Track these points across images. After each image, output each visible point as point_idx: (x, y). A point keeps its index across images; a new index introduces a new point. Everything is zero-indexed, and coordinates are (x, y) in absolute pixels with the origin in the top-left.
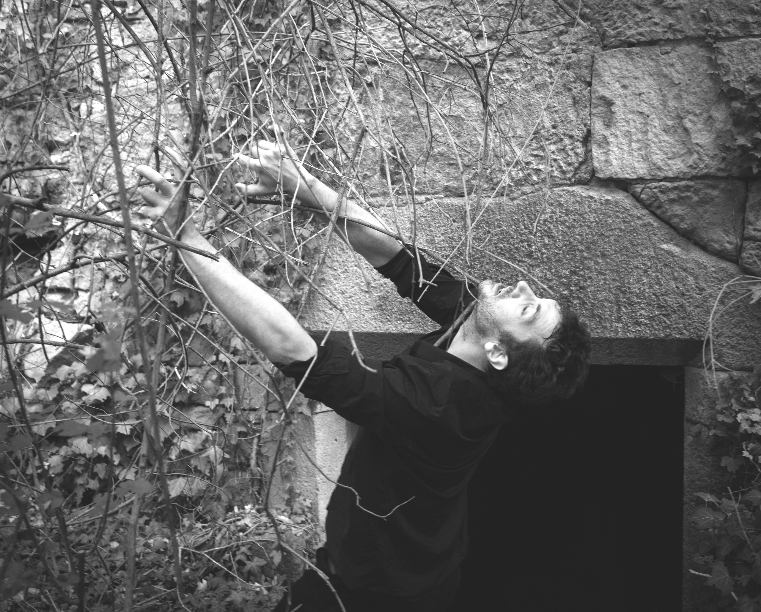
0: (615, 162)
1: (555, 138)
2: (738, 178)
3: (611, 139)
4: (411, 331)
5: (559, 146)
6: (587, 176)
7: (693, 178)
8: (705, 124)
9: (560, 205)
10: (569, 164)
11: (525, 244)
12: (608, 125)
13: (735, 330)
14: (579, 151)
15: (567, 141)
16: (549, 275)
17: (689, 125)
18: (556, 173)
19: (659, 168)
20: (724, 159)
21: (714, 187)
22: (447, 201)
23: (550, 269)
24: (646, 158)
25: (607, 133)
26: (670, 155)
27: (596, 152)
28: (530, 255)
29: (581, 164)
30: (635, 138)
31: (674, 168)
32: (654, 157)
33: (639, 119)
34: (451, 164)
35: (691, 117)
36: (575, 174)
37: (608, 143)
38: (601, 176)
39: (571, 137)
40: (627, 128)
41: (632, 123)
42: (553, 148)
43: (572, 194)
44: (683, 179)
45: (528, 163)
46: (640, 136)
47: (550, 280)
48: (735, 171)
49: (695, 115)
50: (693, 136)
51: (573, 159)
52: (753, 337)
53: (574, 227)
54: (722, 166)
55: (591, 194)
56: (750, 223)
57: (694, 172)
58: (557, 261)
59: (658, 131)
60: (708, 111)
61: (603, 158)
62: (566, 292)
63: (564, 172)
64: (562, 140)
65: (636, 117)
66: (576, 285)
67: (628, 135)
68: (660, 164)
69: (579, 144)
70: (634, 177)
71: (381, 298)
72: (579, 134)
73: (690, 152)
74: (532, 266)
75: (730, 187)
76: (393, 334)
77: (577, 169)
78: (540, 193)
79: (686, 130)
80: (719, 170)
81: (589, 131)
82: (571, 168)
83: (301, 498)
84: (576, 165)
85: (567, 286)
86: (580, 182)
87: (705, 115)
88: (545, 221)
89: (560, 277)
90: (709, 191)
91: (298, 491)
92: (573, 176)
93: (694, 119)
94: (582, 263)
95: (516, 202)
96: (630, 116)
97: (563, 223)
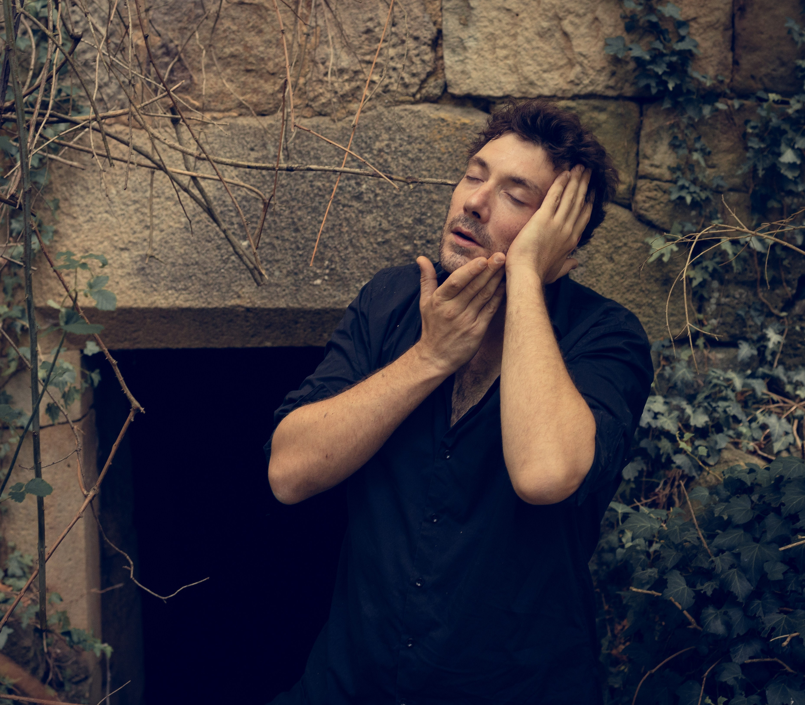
0: (474, 74)
1: (394, 40)
2: (631, 99)
3: (471, 43)
4: (187, 305)
5: (399, 49)
6: (437, 91)
7: (575, 97)
8: (589, 27)
9: (401, 129)
10: (414, 75)
11: (353, 182)
12: (465, 24)
13: (628, 296)
14: (426, 58)
15: (411, 44)
16: (385, 225)
17: (569, 29)
18: (394, 87)
19: (532, 84)
20: (613, 74)
21: (601, 110)
22: (242, 121)
23: (387, 216)
24: (514, 69)
25: (464, 35)
26: (546, 67)
27: (449, 59)
28: (358, 197)
29: (429, 75)
30: (500, 43)
31: (551, 83)
32: (526, 69)
33: (507, 18)
34: (248, 71)
35: (571, 17)
36: (421, 88)
37: (465, 49)
38: (456, 91)
39: (416, 38)
40: (490, 29)
41: (496, 23)
42: (392, 52)
43: (417, 115)
44: (562, 98)
45: (356, 72)
46: (507, 40)
47: (386, 232)
48: (628, 90)
49: (578, 16)
50: (575, 43)
51: (418, 68)
52: (649, 305)
53: (419, 159)
54: (611, 83)
55: (443, 114)
56: (646, 157)
57: (576, 90)
58: (397, 205)
59: (529, 34)
60: (593, 11)
61: (459, 68)
62: (408, 248)
63: (406, 86)
64: (403, 42)
65: (501, 16)
66: (421, 238)
67: (491, 38)
68: (533, 77)
69: (428, 49)
70: (500, 94)
71: (143, 258)
72: (427, 35)
73: (571, 64)
74: (361, 212)
75: (620, 110)
76: (161, 310)
77: (424, 81)
78: (374, 113)
79: (565, 34)
80: (608, 87)
81: (440, 32)
82: (416, 80)
83: (17, 554)
84: (423, 76)
85: (409, 239)
86: (427, 100)
87: (590, 17)
88: (380, 150)
89: (400, 227)
90: (595, 114)
91: (11, 544)
92: (419, 91)
93: (577, 21)
94: (430, 208)
95: (340, 124)
96: (494, 13)
97: (405, 154)
